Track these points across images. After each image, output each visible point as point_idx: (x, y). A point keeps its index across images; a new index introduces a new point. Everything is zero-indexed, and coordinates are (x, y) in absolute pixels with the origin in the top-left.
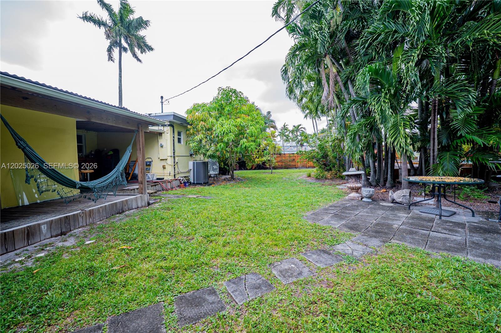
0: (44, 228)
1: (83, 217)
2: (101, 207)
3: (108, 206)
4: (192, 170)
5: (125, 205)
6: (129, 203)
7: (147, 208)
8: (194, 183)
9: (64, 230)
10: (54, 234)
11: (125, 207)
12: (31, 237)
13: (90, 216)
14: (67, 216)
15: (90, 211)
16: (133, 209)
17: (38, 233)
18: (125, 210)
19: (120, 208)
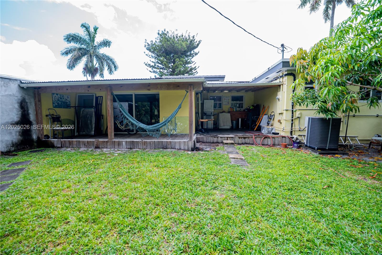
0: (124, 143)
1: (140, 143)
2: (152, 141)
3: (156, 142)
4: (307, 128)
5: (169, 145)
6: (172, 144)
7: (190, 153)
8: (306, 146)
9: (131, 147)
10: (128, 147)
11: (169, 146)
12: (119, 145)
13: (145, 144)
14: (133, 141)
15: (145, 142)
16: (175, 149)
17: (122, 145)
18: (168, 148)
19: (165, 145)
